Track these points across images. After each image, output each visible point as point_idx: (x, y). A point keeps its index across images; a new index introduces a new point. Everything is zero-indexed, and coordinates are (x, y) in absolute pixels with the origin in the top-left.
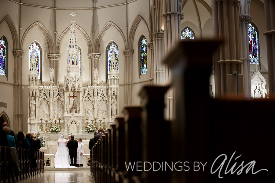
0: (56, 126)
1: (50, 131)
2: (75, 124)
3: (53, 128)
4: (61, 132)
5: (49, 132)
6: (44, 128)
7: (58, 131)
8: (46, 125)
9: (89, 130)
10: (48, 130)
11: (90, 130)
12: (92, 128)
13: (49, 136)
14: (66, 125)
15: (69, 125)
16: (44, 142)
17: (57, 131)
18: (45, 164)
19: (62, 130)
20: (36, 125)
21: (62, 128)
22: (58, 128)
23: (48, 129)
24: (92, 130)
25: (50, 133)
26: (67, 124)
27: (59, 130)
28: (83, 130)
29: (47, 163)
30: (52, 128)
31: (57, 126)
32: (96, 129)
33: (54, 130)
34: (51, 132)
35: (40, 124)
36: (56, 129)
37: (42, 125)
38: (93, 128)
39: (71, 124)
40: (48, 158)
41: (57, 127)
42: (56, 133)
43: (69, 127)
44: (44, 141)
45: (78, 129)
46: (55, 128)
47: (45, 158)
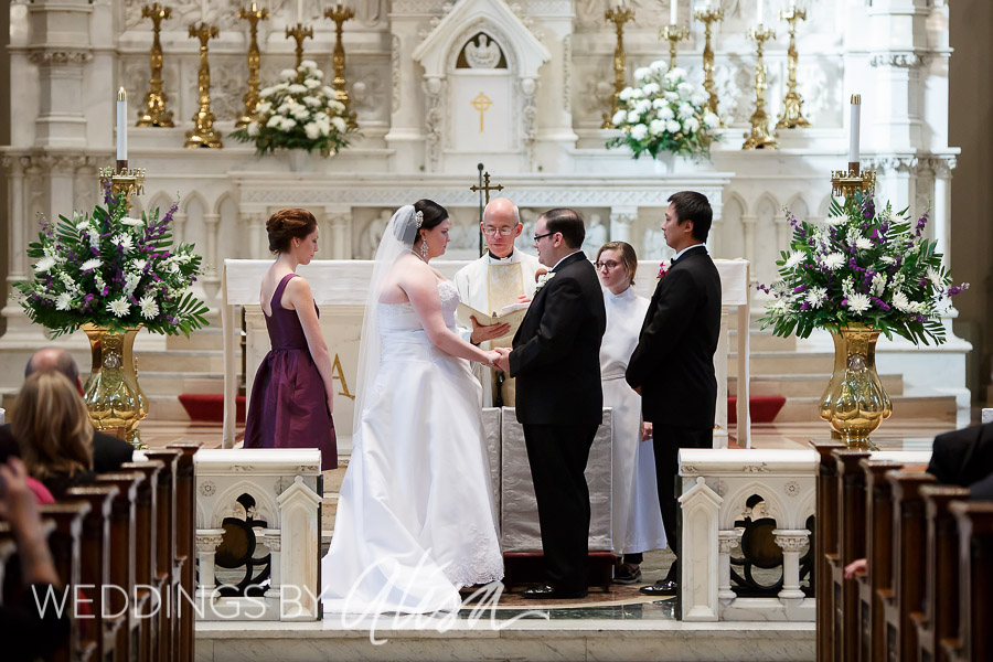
0: (300, 79)
1: (241, 136)
2: (503, 64)
3: (275, 101)
4: (356, 147)
5: (234, 147)
6: (187, 101)
7: (322, 138)
8: (204, 69)
9: (639, 132)
10: (219, 125)
11: (657, 127)
12: (675, 107)
13: (238, 183)
14: (404, 75)
15: (434, 71)
16: (189, 270)
17: (312, 130)
18: (207, 569)
19: (368, 120)
20: (102, 73)
21: (361, 105)
22: (323, 107)
23: (226, 115)
24: (674, 127)
25: (246, 157)
26: (419, 68)
27: (340, 123)
28: (575, 126)
29: (224, 559)
30: (263, 107)
31: (311, 83)
32: (709, 118)
33: (288, 124)
34: (251, 147)
35: (140, 65)
36: (300, 112)
37: (157, 71)
38: (685, 109)
39: (462, 62)
40: (246, 501)
41: (313, 92)
42: (300, 154)
43: (435, 99)
44: (185, 258)
45: (530, 120)
46: (291, 104)
47: (210, 490)
